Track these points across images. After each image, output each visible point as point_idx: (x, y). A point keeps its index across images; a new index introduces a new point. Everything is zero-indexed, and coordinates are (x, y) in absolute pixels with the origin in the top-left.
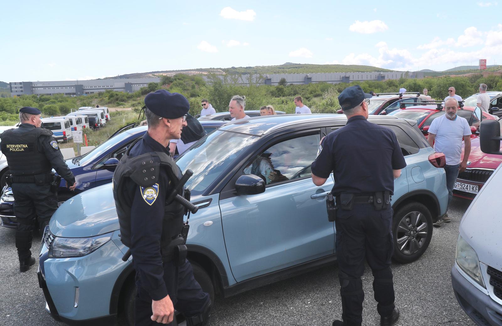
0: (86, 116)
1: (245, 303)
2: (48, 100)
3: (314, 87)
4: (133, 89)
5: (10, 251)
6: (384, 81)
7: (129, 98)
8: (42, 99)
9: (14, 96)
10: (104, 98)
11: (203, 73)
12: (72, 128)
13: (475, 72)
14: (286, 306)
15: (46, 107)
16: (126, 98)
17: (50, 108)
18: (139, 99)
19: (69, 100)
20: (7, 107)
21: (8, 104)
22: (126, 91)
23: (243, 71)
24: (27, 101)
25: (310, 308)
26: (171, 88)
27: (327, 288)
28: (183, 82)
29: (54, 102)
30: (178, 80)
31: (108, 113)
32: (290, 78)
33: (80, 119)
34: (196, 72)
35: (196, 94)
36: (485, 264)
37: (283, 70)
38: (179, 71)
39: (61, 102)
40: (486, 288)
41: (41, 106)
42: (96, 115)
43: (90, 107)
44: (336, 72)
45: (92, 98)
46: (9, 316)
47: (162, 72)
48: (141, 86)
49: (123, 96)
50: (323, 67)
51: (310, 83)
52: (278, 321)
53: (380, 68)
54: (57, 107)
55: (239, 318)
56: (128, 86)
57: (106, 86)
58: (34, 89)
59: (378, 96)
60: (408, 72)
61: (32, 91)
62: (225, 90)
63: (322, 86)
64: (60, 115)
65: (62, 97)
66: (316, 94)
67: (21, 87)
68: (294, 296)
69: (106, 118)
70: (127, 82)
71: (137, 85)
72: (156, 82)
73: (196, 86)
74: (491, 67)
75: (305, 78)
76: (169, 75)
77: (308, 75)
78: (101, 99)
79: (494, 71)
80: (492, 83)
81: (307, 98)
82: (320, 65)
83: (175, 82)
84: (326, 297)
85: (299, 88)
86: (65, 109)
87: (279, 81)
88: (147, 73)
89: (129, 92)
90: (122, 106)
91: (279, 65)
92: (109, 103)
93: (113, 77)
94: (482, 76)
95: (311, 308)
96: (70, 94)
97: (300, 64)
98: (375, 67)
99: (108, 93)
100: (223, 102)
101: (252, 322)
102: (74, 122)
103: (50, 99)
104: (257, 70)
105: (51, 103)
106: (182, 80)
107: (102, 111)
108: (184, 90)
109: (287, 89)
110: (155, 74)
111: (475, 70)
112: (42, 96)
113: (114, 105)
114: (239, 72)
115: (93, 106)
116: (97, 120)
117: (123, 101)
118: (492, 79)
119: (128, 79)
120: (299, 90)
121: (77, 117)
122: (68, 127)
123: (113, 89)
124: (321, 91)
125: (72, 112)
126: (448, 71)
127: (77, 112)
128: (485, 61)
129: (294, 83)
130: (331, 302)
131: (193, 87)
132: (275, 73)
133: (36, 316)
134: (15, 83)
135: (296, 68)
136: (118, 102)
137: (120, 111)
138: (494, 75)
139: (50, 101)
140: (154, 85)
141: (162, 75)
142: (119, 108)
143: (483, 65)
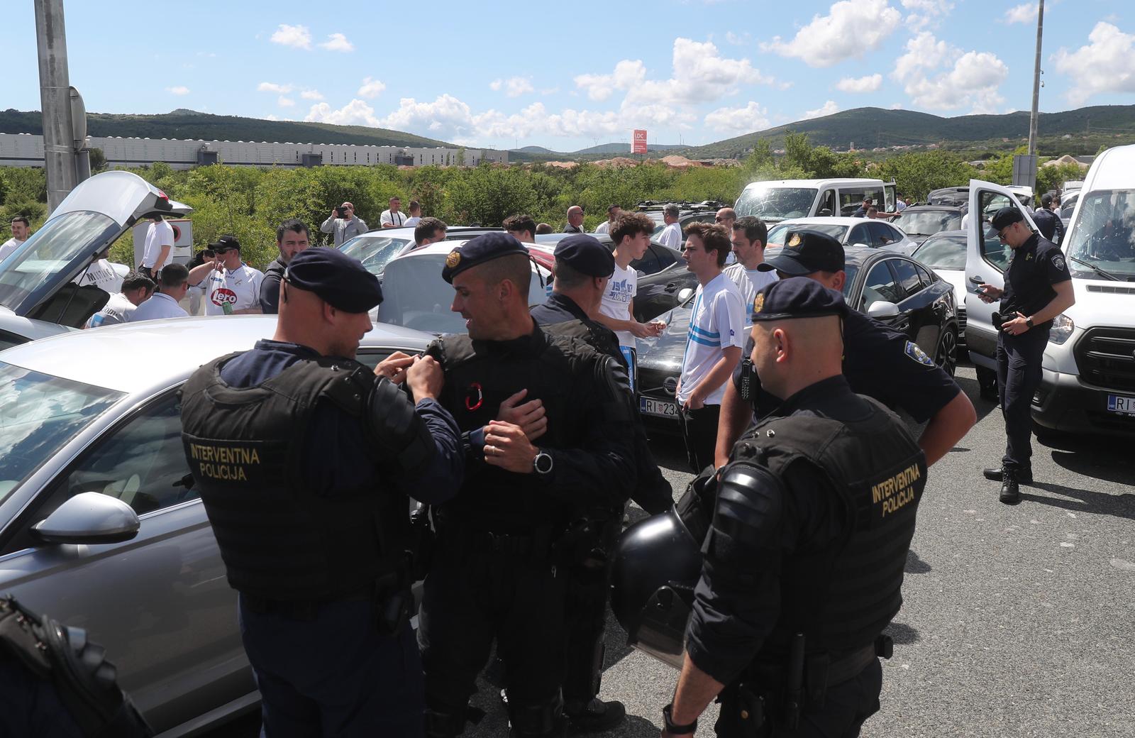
143: (639, 144)
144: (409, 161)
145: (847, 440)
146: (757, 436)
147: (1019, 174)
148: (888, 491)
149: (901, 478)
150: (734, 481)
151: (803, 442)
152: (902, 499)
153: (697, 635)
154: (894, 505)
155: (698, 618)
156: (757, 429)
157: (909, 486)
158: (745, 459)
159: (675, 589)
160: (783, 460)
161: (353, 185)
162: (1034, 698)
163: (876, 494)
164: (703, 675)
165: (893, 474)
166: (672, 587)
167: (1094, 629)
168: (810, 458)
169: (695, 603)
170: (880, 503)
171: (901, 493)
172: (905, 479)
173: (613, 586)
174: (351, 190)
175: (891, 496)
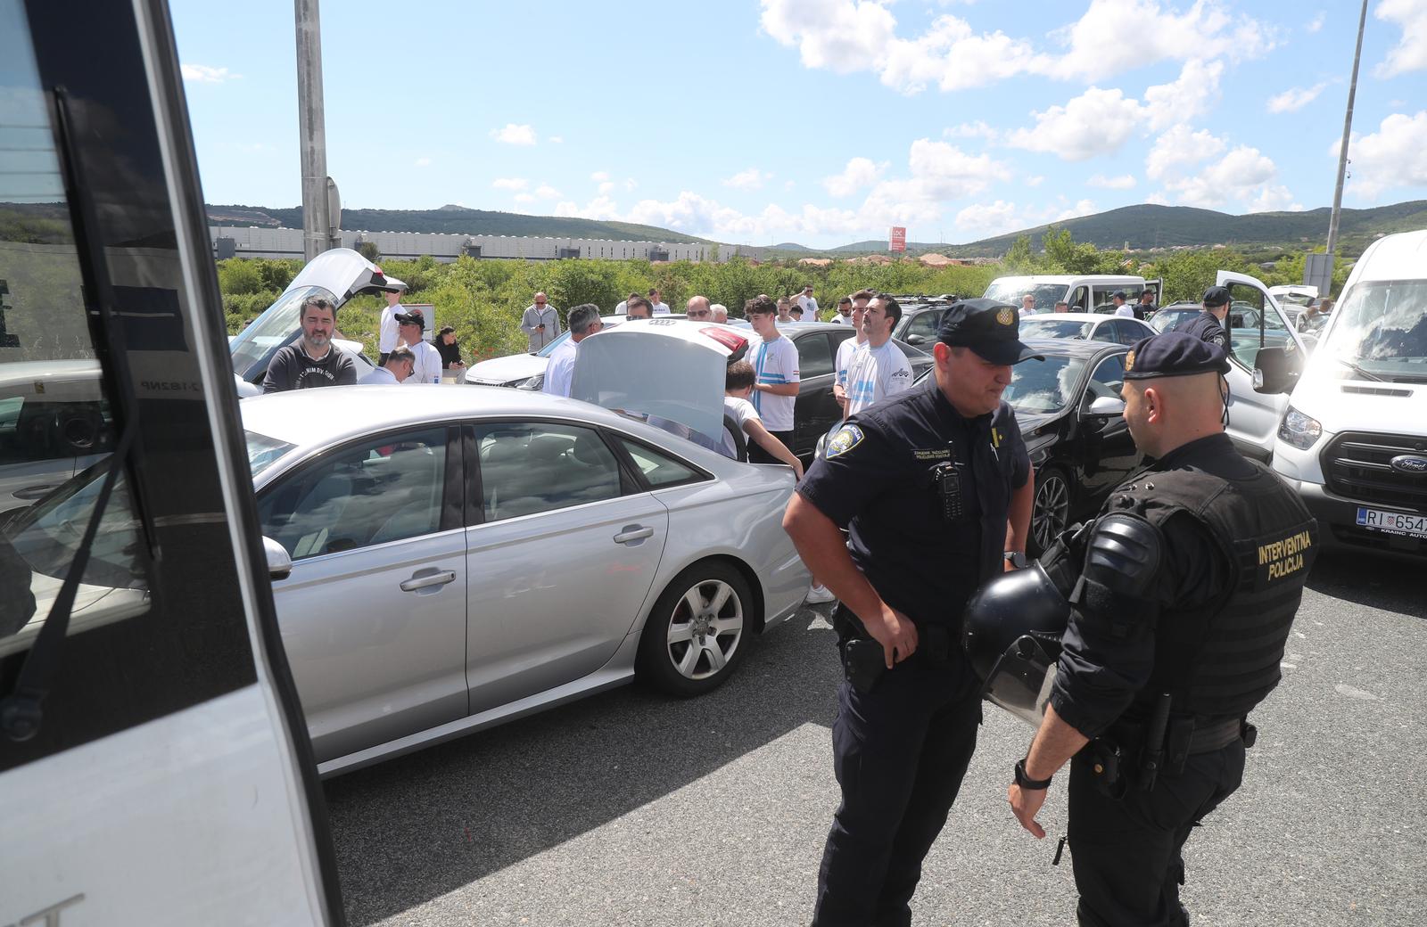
74: (914, 247)
75: (463, 246)
77: (472, 238)
128: (903, 231)
144: (663, 256)
145: (1233, 498)
146: (1134, 488)
147: (1312, 275)
148: (1276, 555)
149: (1290, 543)
150: (1110, 530)
151: (1184, 496)
152: (1290, 565)
153: (1063, 685)
154: (1281, 570)
155: (1067, 669)
156: (1135, 481)
157: (1298, 553)
158: (1122, 510)
159: (1037, 639)
160: (1163, 512)
161: (601, 278)
162: (1212, 819)
163: (1263, 555)
164: (1069, 728)
165: (1283, 538)
166: (1035, 637)
167: (1299, 755)
168: (1193, 511)
169: (1063, 654)
170: (1266, 566)
171: (1290, 559)
172: (1294, 545)
173: (971, 634)
174: (599, 283)
175: (1279, 560)
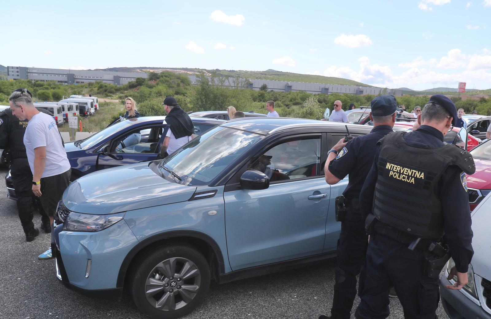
0: (77, 104)
1: (235, 291)
2: (42, 85)
3: (294, 95)
4: (121, 83)
5: (16, 221)
6: (362, 96)
7: (118, 90)
8: (37, 85)
9: (11, 79)
10: (94, 89)
11: (188, 72)
12: (63, 114)
13: (453, 95)
14: (274, 297)
15: (40, 92)
16: (114, 90)
17: (43, 93)
18: (126, 92)
19: (61, 87)
20: (4, 89)
21: (6, 87)
22: (115, 83)
23: (226, 74)
24: (23, 85)
25: (296, 301)
26: (157, 84)
27: (312, 285)
28: (169, 80)
29: (47, 89)
30: (164, 77)
31: (97, 103)
32: (272, 85)
33: (71, 106)
34: (182, 71)
35: (181, 92)
36: (479, 276)
37: (265, 76)
38: (165, 68)
39: (54, 88)
40: (478, 299)
41: (35, 91)
42: (86, 104)
43: (80, 96)
44: (317, 83)
45: (82, 87)
46: (20, 279)
47: (149, 68)
48: (129, 80)
49: (112, 88)
50: (304, 76)
51: (290, 91)
52: (266, 310)
53: (360, 82)
54: (50, 93)
55: (229, 304)
56: (117, 79)
57: (95, 78)
58: (29, 74)
59: (362, 109)
60: (386, 89)
61: (27, 76)
62: (212, 91)
63: (302, 95)
64: (53, 101)
65: (54, 84)
66: (296, 102)
67: (18, 72)
68: (281, 289)
69: (95, 108)
70: (116, 75)
71: (125, 79)
72: (143, 77)
73: (181, 84)
74: (470, 91)
75: (286, 86)
76: (156, 71)
77: (289, 83)
78: (90, 89)
79: (472, 95)
80: (470, 106)
81: (287, 106)
82: (301, 75)
83: (161, 79)
84: (311, 293)
85: (279, 95)
86: (57, 96)
87: (260, 87)
88: (135, 68)
89: (117, 85)
90: (110, 98)
91: (262, 71)
92: (98, 93)
93: (103, 69)
94: (460, 98)
95: (298, 302)
96: (62, 82)
97: (281, 72)
98: (354, 81)
99: (98, 84)
100: (209, 102)
101: (243, 309)
102: (66, 109)
103: (44, 85)
104: (240, 74)
105: (44, 89)
106: (168, 77)
107: (92, 101)
108: (169, 87)
109: (268, 95)
110: (143, 70)
111: (453, 93)
112: (37, 81)
113: (103, 96)
114: (223, 74)
115: (84, 95)
116: (87, 109)
117: (111, 92)
118: (470, 102)
119: (118, 72)
120: (279, 97)
121: (69, 104)
122: (60, 113)
123: (102, 81)
124: (301, 99)
125: (64, 99)
126: (426, 91)
127: (68, 99)
128: (465, 84)
129: (274, 90)
130: (316, 298)
131: (178, 85)
132: (257, 78)
133: (44, 282)
134: (12, 67)
135: (278, 75)
136: (107, 93)
137: (108, 102)
138: (473, 99)
139: (43, 87)
140: (142, 80)
141: (149, 71)
142: (106, 99)
143: (462, 89)
144: (362, 92)
